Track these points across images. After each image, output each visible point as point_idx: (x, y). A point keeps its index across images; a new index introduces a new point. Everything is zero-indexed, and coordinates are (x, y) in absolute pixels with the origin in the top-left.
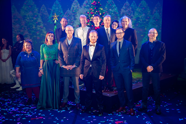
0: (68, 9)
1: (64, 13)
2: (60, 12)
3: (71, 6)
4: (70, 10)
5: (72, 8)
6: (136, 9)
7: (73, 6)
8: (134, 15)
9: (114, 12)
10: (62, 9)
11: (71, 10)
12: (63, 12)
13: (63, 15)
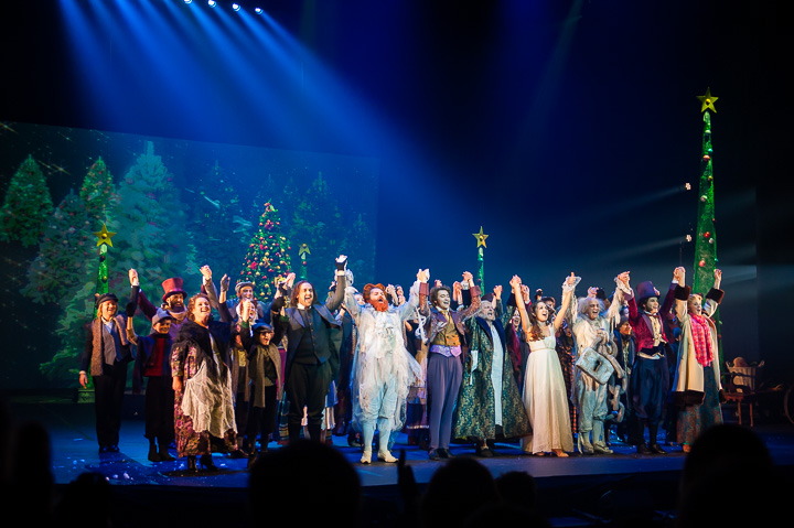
0: (72, 190)
1: (56, 204)
2: (40, 201)
3: (81, 182)
4: (77, 192)
5: (85, 186)
6: (299, 203)
7: (87, 181)
8: (293, 223)
9: (228, 210)
10: (50, 191)
11: (81, 193)
12: (52, 200)
13: (51, 209)
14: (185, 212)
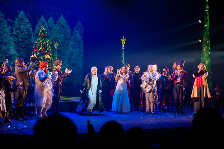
14: (10, 30)
